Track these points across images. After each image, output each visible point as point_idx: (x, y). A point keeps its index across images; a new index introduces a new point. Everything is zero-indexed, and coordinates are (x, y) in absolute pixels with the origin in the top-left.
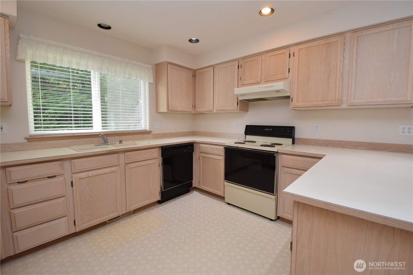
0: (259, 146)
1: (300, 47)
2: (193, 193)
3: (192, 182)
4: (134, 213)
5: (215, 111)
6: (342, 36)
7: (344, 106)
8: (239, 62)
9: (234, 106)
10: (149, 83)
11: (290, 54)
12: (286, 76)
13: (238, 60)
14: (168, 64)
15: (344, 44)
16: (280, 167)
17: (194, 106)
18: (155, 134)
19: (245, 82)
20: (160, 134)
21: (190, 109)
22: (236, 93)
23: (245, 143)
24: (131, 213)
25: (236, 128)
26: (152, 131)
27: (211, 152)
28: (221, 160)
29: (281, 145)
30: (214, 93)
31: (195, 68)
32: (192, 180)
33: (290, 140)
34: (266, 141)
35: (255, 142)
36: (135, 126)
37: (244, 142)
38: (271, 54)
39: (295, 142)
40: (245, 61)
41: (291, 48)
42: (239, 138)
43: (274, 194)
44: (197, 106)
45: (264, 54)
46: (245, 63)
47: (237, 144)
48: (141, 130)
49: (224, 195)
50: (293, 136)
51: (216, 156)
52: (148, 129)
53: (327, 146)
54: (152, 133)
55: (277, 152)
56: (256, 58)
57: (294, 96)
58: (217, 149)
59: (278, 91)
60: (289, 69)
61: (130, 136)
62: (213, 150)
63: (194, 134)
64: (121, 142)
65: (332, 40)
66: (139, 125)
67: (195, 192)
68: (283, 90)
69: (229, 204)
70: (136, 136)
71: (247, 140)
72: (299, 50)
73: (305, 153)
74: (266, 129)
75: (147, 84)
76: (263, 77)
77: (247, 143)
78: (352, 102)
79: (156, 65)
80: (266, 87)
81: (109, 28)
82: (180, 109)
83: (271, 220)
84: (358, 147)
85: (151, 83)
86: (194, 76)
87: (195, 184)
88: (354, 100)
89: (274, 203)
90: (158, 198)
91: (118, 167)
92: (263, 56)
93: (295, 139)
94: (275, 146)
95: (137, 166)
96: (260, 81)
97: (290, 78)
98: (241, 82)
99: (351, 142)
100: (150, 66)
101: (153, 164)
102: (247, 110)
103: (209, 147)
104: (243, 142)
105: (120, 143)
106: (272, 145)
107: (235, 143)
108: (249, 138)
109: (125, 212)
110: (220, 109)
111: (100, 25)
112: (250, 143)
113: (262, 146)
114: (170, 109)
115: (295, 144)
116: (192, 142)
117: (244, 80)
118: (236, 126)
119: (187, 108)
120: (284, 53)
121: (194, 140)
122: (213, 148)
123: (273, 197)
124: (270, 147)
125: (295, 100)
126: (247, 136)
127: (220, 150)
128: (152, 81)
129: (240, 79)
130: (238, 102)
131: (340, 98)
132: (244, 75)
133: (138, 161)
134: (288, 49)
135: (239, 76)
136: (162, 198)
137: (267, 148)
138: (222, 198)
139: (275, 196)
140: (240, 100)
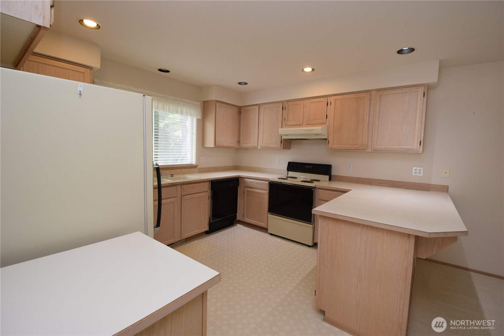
0: (300, 182)
1: (336, 97)
2: (237, 225)
3: (236, 215)
4: (185, 241)
5: (259, 147)
6: (369, 93)
7: (369, 150)
8: (284, 104)
9: (278, 144)
10: (197, 119)
11: (327, 103)
12: (324, 122)
13: (282, 102)
14: (217, 103)
15: (370, 100)
16: (317, 200)
17: (239, 142)
18: (201, 168)
19: (289, 123)
20: (205, 168)
21: (235, 145)
22: (280, 133)
23: (287, 179)
24: (183, 241)
25: (279, 164)
26: (198, 165)
27: (256, 186)
28: (265, 194)
29: (319, 181)
30: (259, 130)
31: (240, 105)
32: (237, 213)
33: (327, 177)
34: (306, 177)
35: (296, 178)
36: (182, 160)
37: (287, 177)
38: (311, 100)
39: (332, 179)
40: (289, 104)
41: (329, 98)
42: (281, 174)
43: (311, 223)
44: (241, 142)
45: (306, 100)
46: (288, 105)
47: (281, 180)
48: (188, 165)
49: (267, 226)
50: (329, 173)
51: (260, 190)
52: (194, 163)
53: (357, 183)
54: (198, 167)
55: (315, 187)
56: (298, 102)
57: (330, 139)
58: (261, 184)
59: (317, 135)
60: (327, 115)
61: (179, 170)
62: (258, 184)
63: (236, 168)
64: (172, 175)
65: (361, 95)
66: (186, 160)
67: (238, 225)
68: (321, 134)
69: (271, 234)
70: (184, 170)
71: (289, 176)
72: (335, 100)
73: (337, 188)
74: (307, 167)
75: (195, 120)
76: (304, 120)
77: (289, 178)
78: (375, 147)
79: (203, 101)
80: (307, 131)
81: (168, 71)
82: (226, 144)
83: (309, 246)
84: (382, 184)
85: (199, 119)
86: (240, 112)
87: (239, 217)
88: (377, 145)
89: (311, 231)
90: (207, 229)
91: (176, 199)
92: (305, 101)
93: (332, 176)
94: (313, 182)
95: (190, 198)
96: (301, 123)
97: (327, 123)
98: (284, 122)
99: (376, 180)
100: (199, 104)
101: (203, 196)
102: (289, 148)
103: (254, 182)
104: (285, 177)
105: (171, 177)
106: (311, 181)
107: (278, 179)
108: (291, 174)
109: (180, 239)
110: (264, 146)
111: (160, 70)
112: (292, 179)
113: (302, 181)
114: (218, 145)
115: (331, 181)
116: (237, 176)
117: (288, 121)
118: (279, 162)
119: (232, 143)
120: (323, 101)
121: (239, 175)
122: (258, 183)
123: (311, 226)
124: (309, 183)
125: (331, 142)
126: (289, 172)
127: (264, 185)
128: (200, 117)
129: (283, 119)
130: (281, 141)
131: (366, 144)
132: (288, 117)
133: (193, 193)
134: (326, 98)
135: (284, 117)
136: (210, 228)
137: (307, 183)
138: (264, 230)
139: (313, 225)
140: (283, 139)
